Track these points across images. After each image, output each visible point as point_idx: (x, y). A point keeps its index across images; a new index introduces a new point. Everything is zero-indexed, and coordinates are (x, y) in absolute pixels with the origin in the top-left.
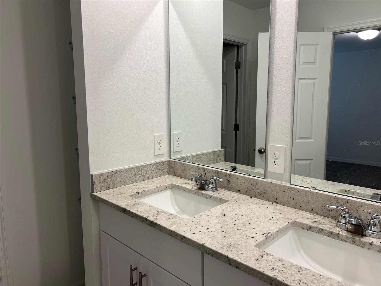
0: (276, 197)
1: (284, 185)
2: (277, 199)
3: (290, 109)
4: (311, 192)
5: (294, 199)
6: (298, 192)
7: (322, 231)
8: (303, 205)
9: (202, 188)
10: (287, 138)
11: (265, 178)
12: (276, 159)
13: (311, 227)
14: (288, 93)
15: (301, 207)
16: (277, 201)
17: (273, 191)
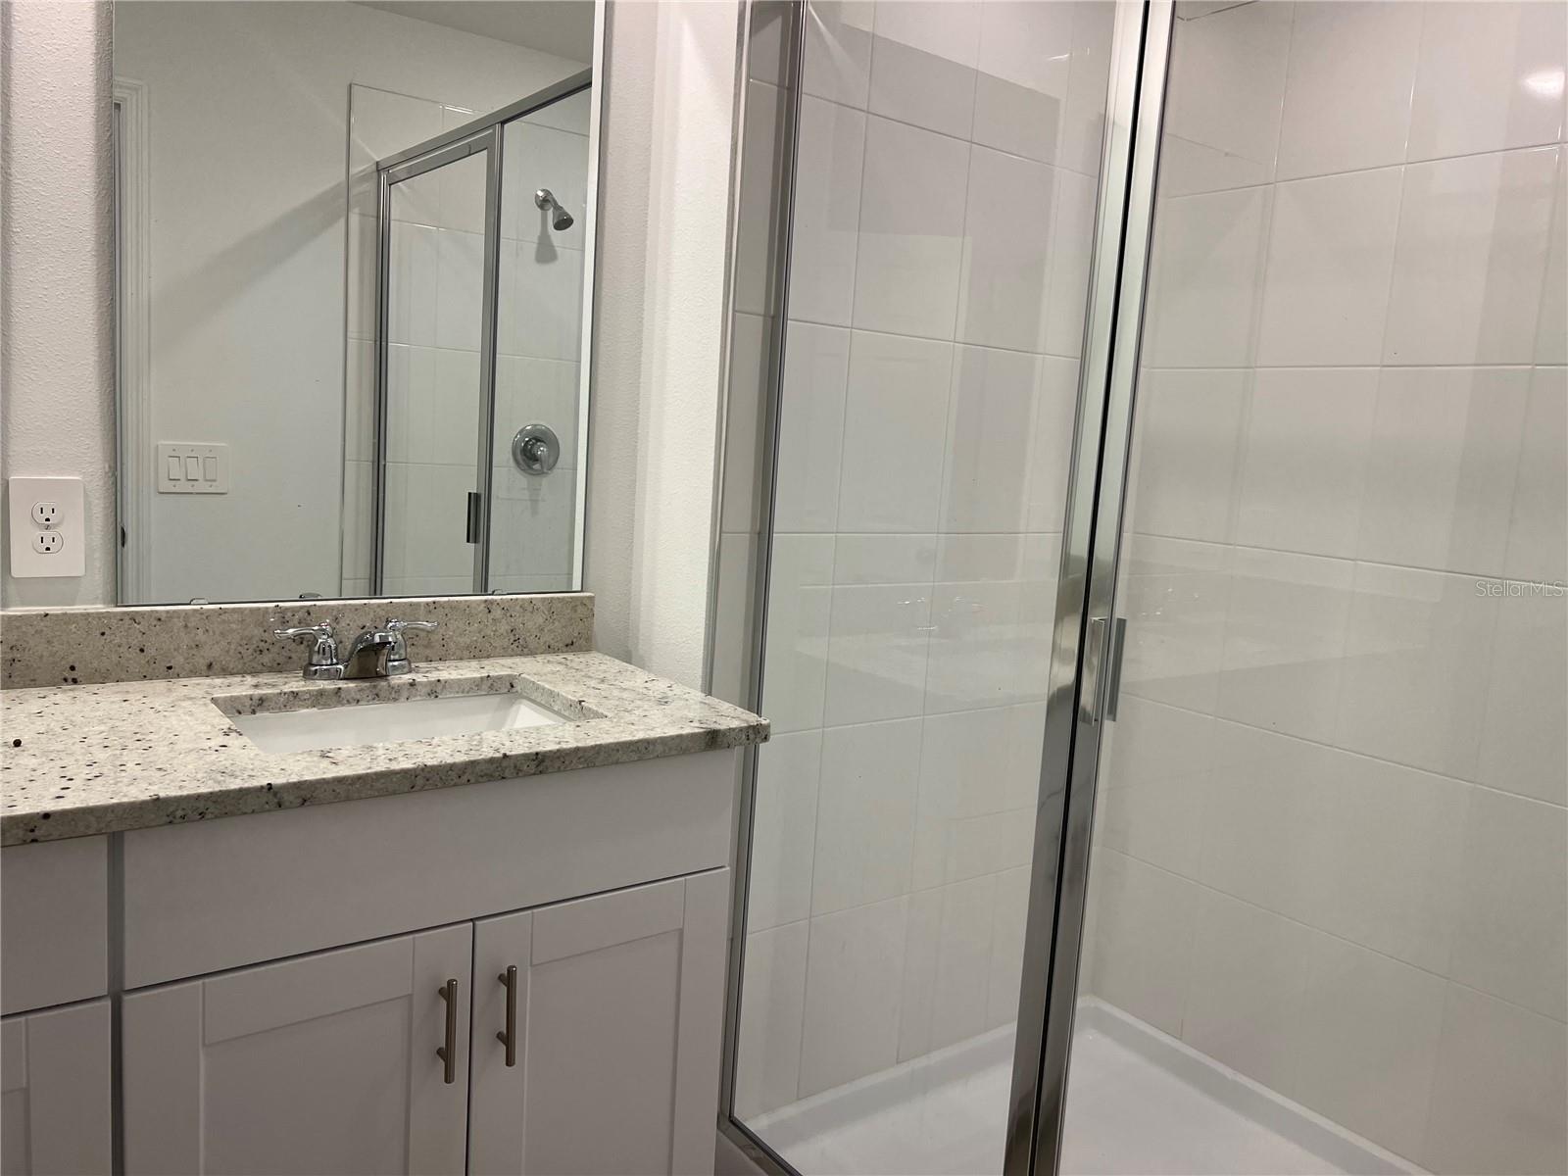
0: (68, 662)
1: (102, 613)
2: (73, 668)
3: (91, 348)
4: (202, 614)
5: (142, 650)
6: (159, 623)
7: (295, 697)
8: (178, 660)
10: (88, 448)
12: (47, 528)
13: (264, 697)
14: (82, 293)
15: (170, 668)
16: (74, 674)
17: (56, 644)
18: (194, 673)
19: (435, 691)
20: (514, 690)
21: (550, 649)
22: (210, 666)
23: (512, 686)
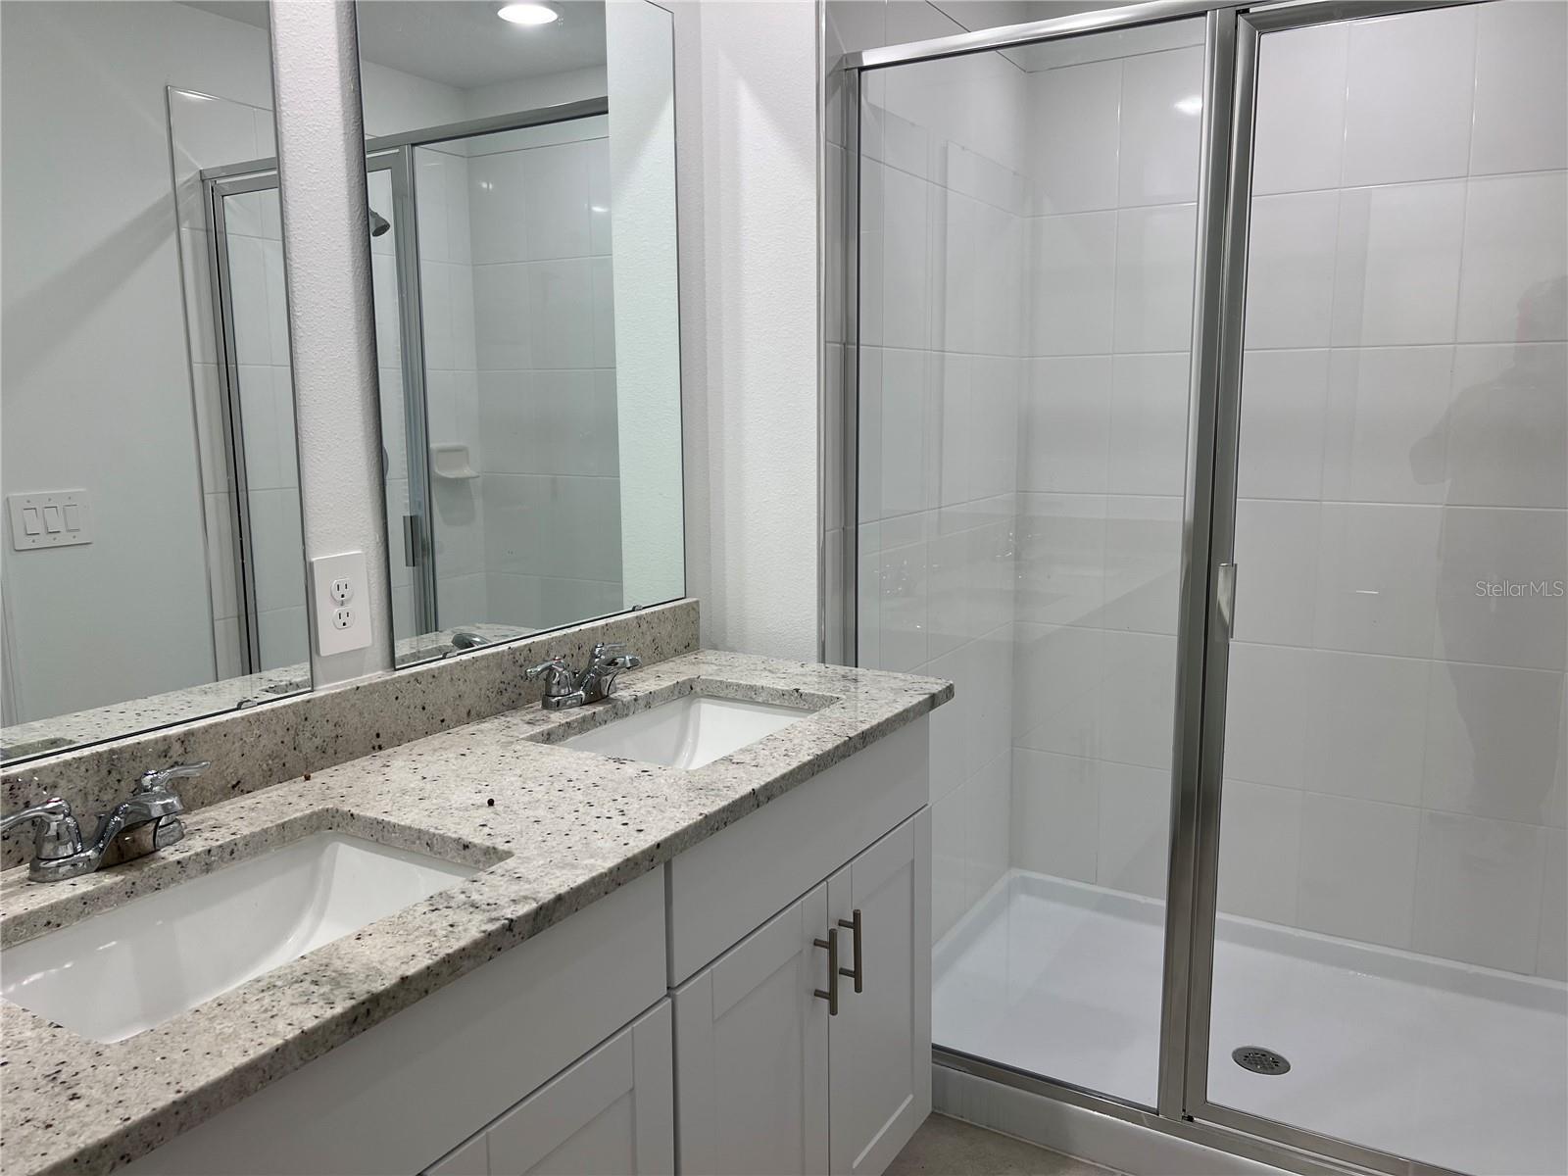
0: (375, 731)
2: (378, 736)
5: (424, 708)
8: (448, 714)
9: (122, 855)
10: (364, 521)
11: (313, 687)
12: (344, 603)
15: (443, 721)
16: (380, 741)
17: (366, 715)
18: (459, 723)
19: (649, 701)
20: (693, 691)
21: (677, 653)
22: (469, 713)
23: (692, 688)
